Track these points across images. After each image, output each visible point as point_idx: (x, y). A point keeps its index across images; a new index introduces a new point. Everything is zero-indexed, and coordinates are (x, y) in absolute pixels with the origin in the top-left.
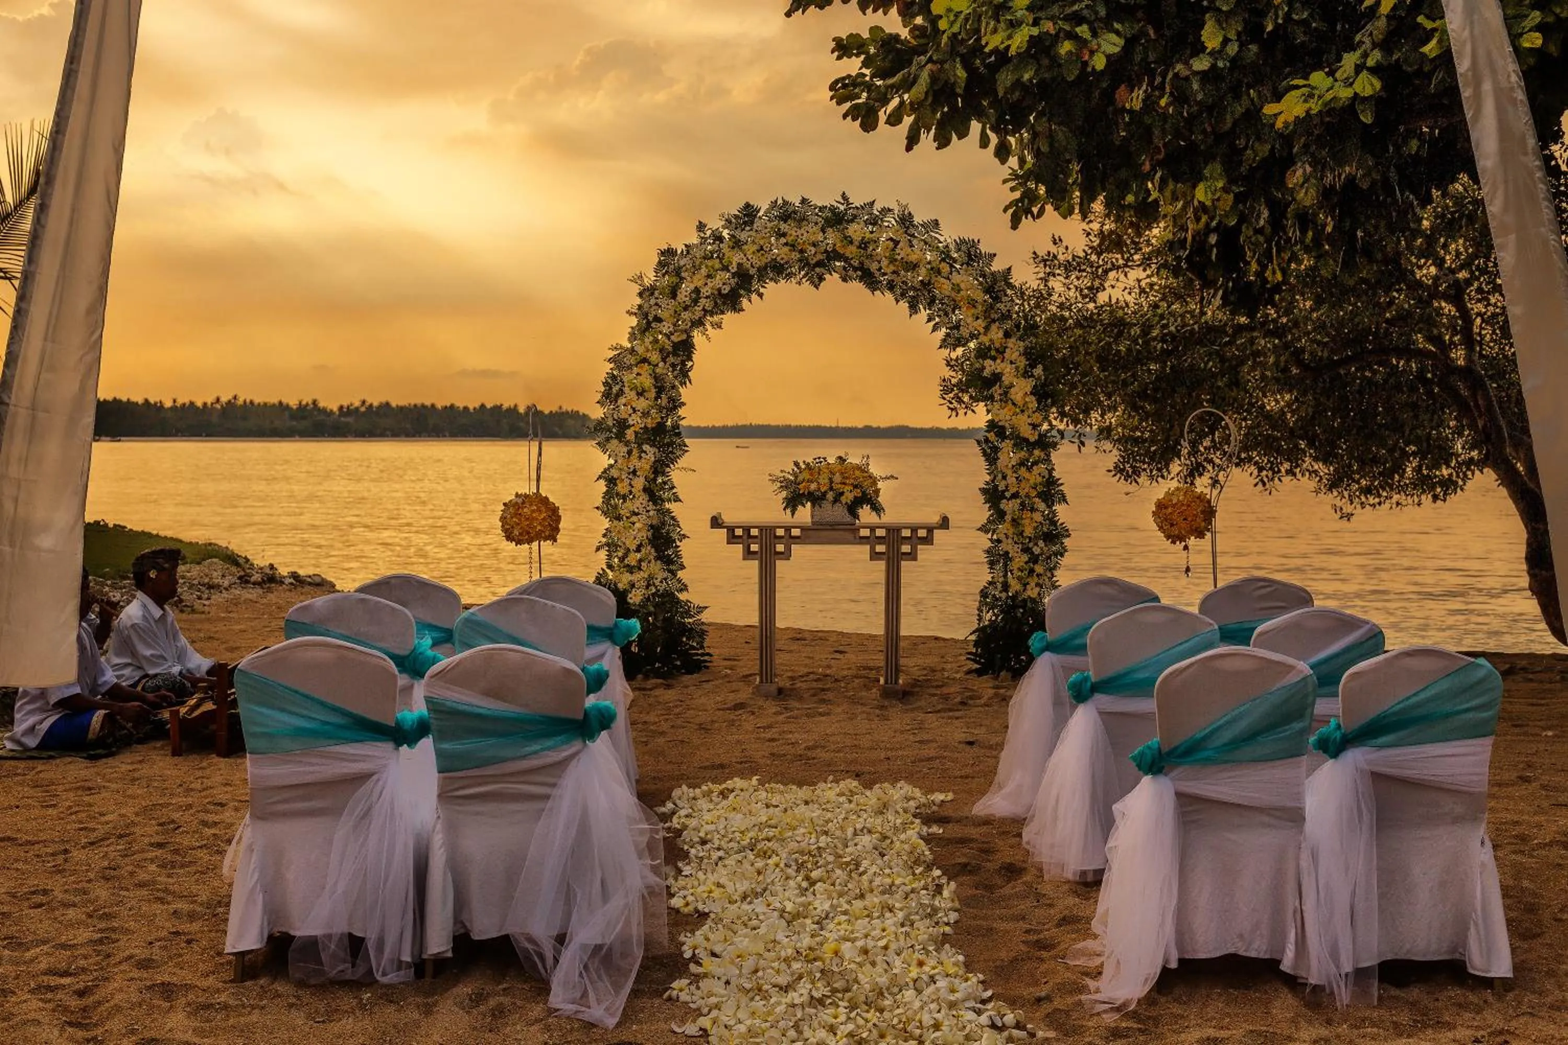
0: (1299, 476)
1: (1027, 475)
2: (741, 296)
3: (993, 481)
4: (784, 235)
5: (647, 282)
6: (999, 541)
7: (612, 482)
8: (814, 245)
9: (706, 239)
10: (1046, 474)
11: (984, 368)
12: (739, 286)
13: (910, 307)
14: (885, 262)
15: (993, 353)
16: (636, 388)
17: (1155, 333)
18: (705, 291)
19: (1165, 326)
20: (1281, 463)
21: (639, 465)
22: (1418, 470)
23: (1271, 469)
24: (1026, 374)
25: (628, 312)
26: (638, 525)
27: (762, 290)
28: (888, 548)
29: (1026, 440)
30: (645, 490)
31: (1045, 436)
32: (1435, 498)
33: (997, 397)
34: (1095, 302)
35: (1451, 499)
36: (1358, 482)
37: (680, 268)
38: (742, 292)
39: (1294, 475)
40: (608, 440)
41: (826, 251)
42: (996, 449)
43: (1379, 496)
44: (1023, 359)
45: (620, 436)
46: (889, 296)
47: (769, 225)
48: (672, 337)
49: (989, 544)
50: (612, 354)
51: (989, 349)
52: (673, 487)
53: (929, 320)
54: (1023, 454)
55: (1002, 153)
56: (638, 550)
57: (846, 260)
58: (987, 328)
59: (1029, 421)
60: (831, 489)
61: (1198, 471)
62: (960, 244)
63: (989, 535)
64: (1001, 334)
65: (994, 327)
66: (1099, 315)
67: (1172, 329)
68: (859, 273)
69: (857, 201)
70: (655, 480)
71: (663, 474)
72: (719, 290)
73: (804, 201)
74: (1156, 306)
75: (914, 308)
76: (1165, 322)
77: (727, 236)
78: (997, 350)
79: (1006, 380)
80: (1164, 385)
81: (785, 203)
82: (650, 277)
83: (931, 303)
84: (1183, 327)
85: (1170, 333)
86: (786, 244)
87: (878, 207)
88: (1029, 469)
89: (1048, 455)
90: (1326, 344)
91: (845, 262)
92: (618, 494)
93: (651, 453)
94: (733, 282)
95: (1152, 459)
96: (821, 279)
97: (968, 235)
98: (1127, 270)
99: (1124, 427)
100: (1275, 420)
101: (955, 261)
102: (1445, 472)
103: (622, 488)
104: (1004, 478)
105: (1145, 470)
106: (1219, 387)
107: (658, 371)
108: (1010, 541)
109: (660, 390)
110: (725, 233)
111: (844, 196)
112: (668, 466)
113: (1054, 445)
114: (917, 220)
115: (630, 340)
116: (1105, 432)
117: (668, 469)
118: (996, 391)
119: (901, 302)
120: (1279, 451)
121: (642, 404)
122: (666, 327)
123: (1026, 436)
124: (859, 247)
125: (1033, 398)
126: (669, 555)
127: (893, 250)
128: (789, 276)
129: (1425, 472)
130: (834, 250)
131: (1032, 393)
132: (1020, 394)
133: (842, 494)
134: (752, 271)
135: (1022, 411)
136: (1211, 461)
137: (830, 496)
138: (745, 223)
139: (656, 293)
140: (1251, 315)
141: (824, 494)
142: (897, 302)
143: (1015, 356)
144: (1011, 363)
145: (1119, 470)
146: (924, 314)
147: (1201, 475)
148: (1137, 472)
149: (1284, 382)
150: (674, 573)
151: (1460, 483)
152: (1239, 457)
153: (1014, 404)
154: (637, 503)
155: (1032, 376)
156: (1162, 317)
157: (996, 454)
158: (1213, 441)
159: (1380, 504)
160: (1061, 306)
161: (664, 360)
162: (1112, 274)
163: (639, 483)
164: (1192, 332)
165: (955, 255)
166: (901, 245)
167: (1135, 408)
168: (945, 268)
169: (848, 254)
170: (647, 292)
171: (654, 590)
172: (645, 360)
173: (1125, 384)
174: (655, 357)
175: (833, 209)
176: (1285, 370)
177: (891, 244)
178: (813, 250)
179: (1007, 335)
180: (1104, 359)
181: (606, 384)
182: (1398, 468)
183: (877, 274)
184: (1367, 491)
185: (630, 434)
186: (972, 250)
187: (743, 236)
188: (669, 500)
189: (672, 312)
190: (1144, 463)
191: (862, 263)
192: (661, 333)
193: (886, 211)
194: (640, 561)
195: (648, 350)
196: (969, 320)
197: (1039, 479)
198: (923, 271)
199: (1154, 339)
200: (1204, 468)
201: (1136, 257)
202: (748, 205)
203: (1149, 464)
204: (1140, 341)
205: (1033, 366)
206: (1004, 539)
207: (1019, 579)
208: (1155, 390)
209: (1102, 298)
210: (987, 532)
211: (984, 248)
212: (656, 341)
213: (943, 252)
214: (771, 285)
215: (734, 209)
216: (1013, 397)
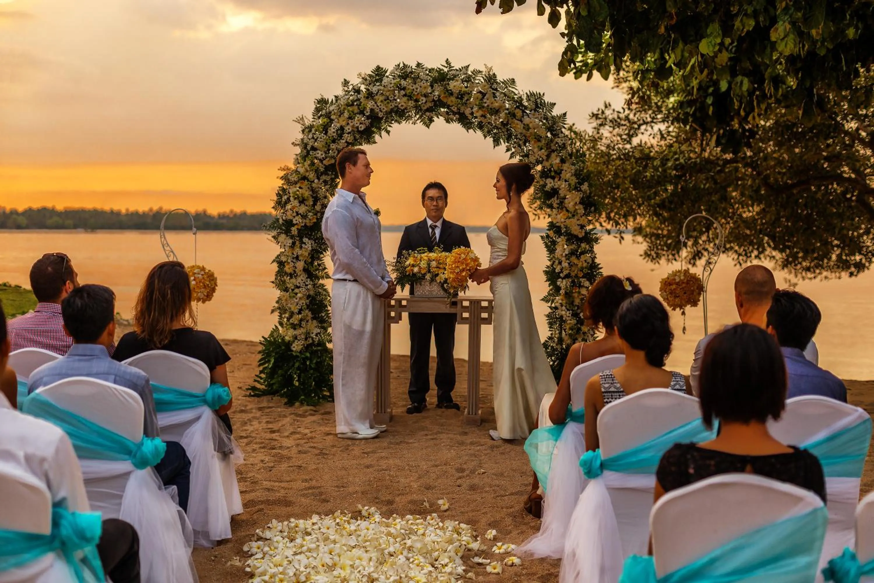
0: (763, 259)
1: (576, 261)
2: (374, 132)
3: (552, 265)
4: (404, 89)
5: (307, 123)
6: (556, 308)
7: (281, 264)
8: (425, 96)
9: (349, 92)
10: (590, 261)
11: (546, 184)
12: (372, 125)
13: (494, 141)
14: (475, 109)
15: (553, 174)
16: (298, 197)
17: (670, 164)
18: (348, 129)
19: (677, 159)
20: (752, 251)
21: (300, 252)
22: (839, 256)
23: (746, 255)
24: (577, 188)
25: (293, 143)
26: (299, 295)
27: (389, 128)
28: (470, 315)
29: (576, 237)
30: (305, 270)
31: (590, 233)
32: (851, 274)
33: (555, 205)
34: (631, 144)
35: (861, 275)
36: (801, 263)
37: (330, 113)
38: (374, 129)
39: (760, 259)
40: (279, 234)
41: (433, 100)
42: (554, 243)
43: (814, 272)
44: (574, 178)
45: (287, 232)
46: (479, 133)
47: (393, 82)
48: (324, 162)
49: (549, 310)
50: (282, 173)
51: (550, 170)
52: (325, 268)
53: (508, 150)
54: (573, 247)
55: (554, 19)
56: (300, 313)
57: (448, 107)
58: (548, 156)
59: (578, 222)
60: (429, 271)
61: (698, 255)
62: (531, 96)
63: (549, 304)
64: (558, 161)
65: (553, 155)
66: (633, 152)
67: (682, 161)
68: (457, 116)
69: (457, 65)
70: (312, 263)
71: (319, 259)
72: (357, 128)
73: (419, 65)
74: (671, 146)
75: (496, 142)
76: (677, 156)
77: (364, 90)
78: (555, 172)
79: (562, 193)
80: (676, 199)
81: (405, 66)
82: (309, 119)
83: (508, 139)
84: (689, 160)
85: (680, 163)
86: (405, 95)
87: (471, 69)
88: (578, 257)
89: (592, 247)
90: (784, 174)
91: (448, 108)
92: (286, 273)
93: (309, 244)
94: (368, 122)
95: (669, 249)
96: (431, 120)
97: (536, 90)
98: (653, 124)
99: (651, 228)
100: (749, 223)
101: (526, 108)
102: (858, 258)
103: (288, 269)
104: (560, 263)
105: (664, 255)
106: (713, 202)
107: (314, 185)
108: (564, 308)
109: (316, 200)
110: (363, 88)
111: (447, 61)
112: (322, 253)
113: (596, 240)
114: (499, 78)
115: (295, 165)
116: (638, 230)
117: (322, 256)
118: (555, 201)
119: (488, 138)
120: (751, 243)
121: (303, 209)
122: (320, 154)
123: (576, 233)
124: (457, 98)
125: (581, 206)
126: (322, 317)
127: (482, 100)
128: (408, 118)
129: (844, 258)
130: (439, 100)
131: (580, 203)
132: (572, 203)
133: (437, 275)
134: (380, 115)
135: (573, 216)
136: (706, 250)
137: (428, 277)
138: (377, 81)
139: (313, 130)
140: (735, 153)
141: (424, 275)
142: (485, 137)
143: (568, 175)
144: (566, 181)
145: (647, 255)
146: (503, 146)
147: (700, 258)
148: (658, 256)
149: (756, 199)
150: (326, 329)
151: (867, 264)
152: (725, 247)
153: (567, 211)
154: (299, 279)
155: (581, 190)
156: (675, 153)
157: (554, 246)
158: (708, 237)
159: (815, 277)
160: (608, 146)
161: (319, 179)
162: (643, 127)
163: (300, 265)
164: (695, 163)
165: (526, 104)
166: (487, 96)
167: (656, 214)
168: (519, 113)
169: (449, 103)
170: (308, 129)
171: (311, 341)
172: (304, 178)
173: (649, 198)
174: (312, 175)
175: (439, 71)
176: (757, 191)
177: (480, 96)
178: (424, 99)
179: (563, 161)
180: (635, 182)
181: (278, 195)
182: (827, 255)
183: (470, 117)
184: (808, 269)
185: (294, 230)
186: (539, 101)
187: (374, 89)
188: (322, 277)
189: (323, 143)
190: (663, 250)
191: (459, 109)
192: (316, 158)
193: (477, 72)
194: (301, 320)
195: (307, 171)
196: (536, 150)
197: (585, 265)
198: (502, 115)
199: (670, 168)
200: (702, 254)
201: (659, 116)
202: (378, 68)
203: (667, 251)
204: (660, 169)
205: (581, 184)
206: (559, 307)
207: (570, 335)
208: (671, 202)
209: (635, 141)
210: (547, 301)
211: (547, 99)
212: (313, 164)
213: (517, 102)
214: (395, 125)
215: (368, 70)
216: (566, 205)
